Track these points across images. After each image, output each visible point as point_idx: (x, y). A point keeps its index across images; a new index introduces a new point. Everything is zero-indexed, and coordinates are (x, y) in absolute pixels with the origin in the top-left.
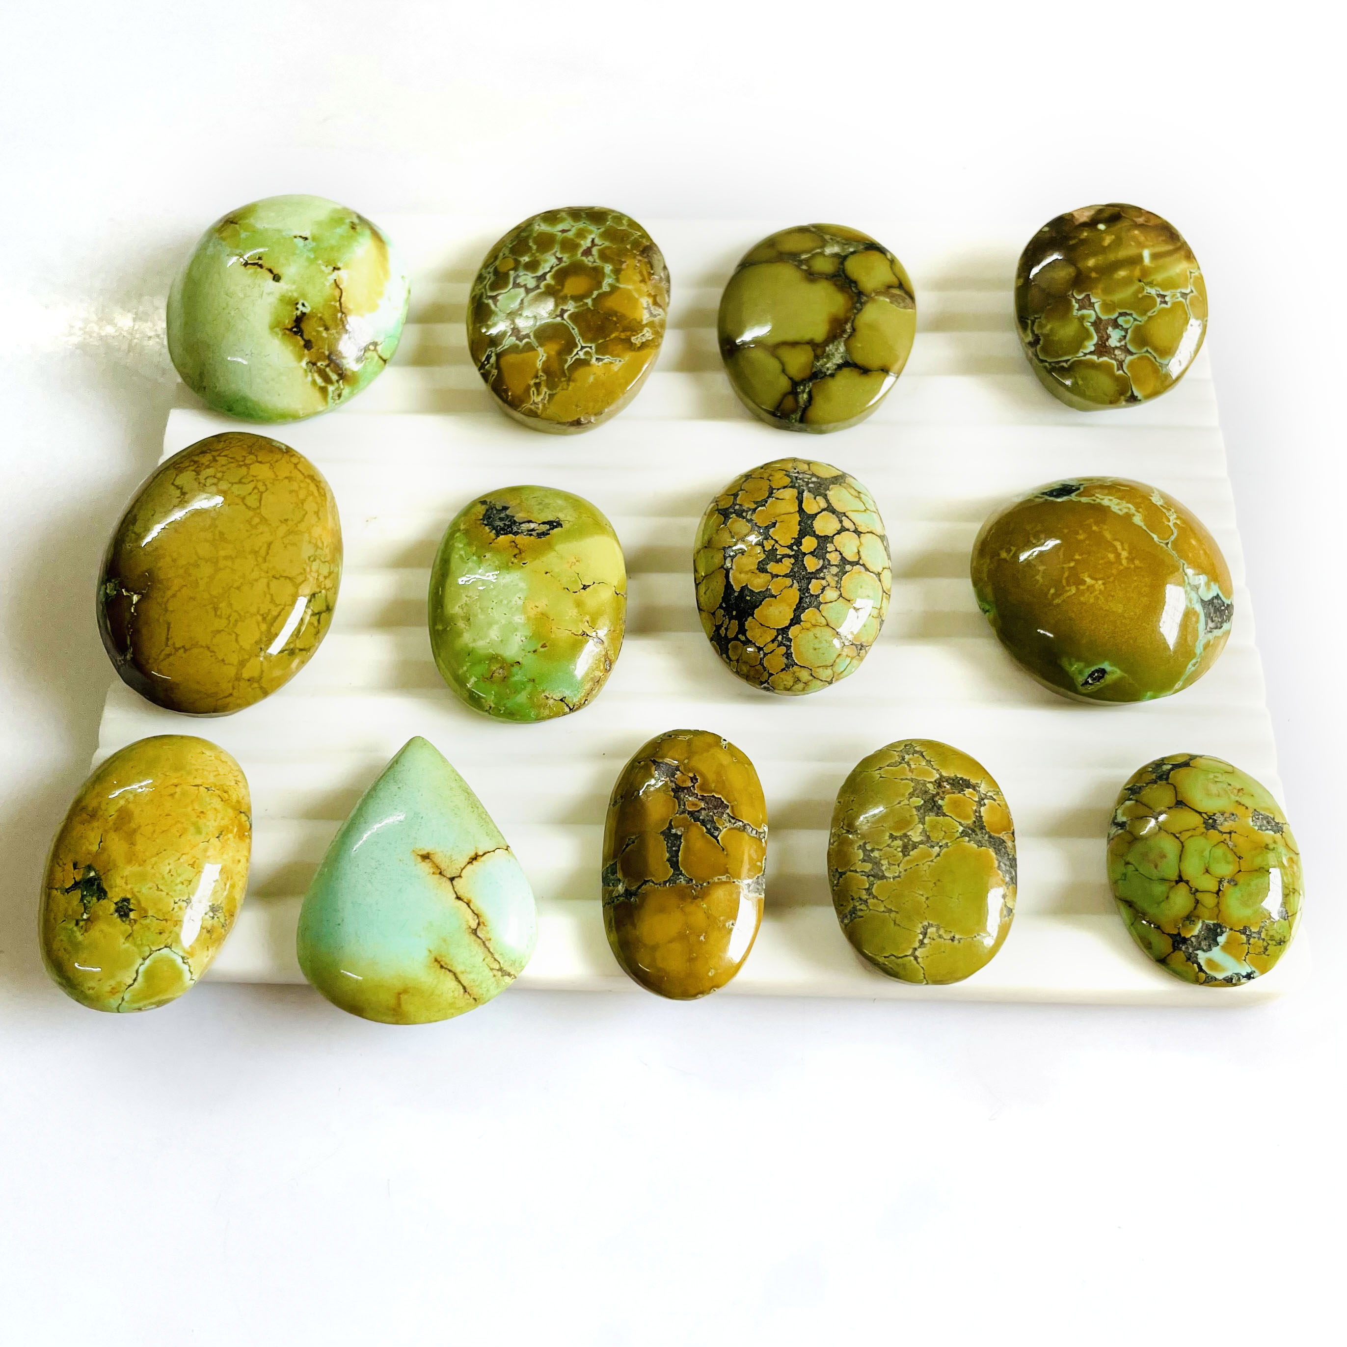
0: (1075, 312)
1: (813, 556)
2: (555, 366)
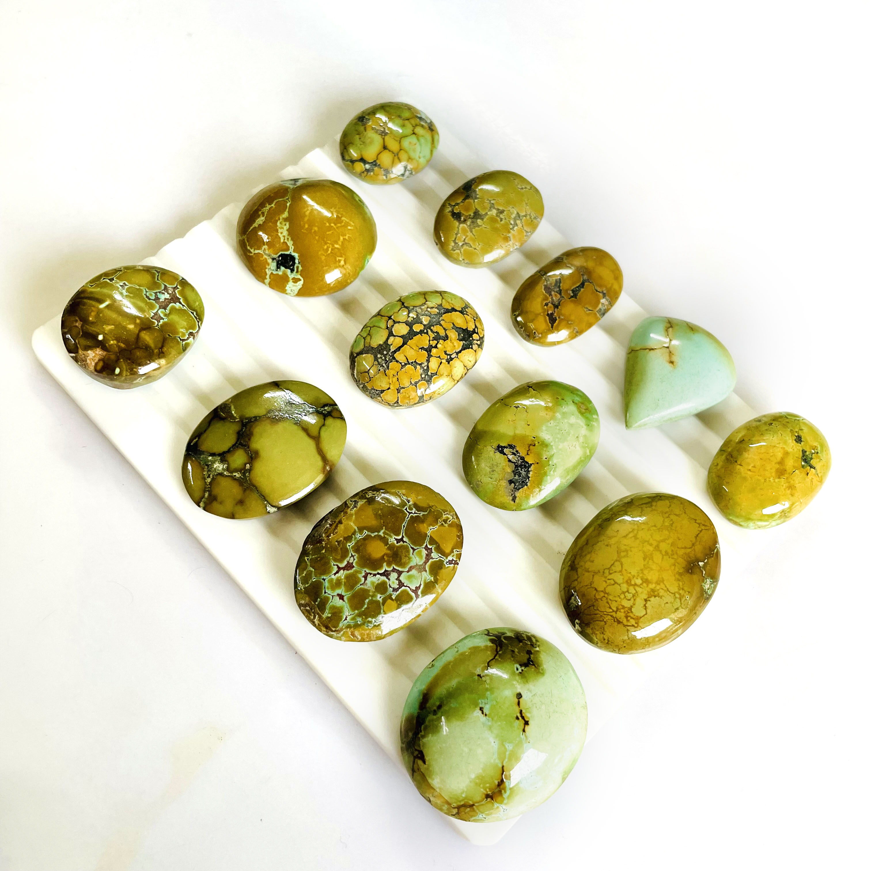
1: (421, 322)
2: (430, 519)
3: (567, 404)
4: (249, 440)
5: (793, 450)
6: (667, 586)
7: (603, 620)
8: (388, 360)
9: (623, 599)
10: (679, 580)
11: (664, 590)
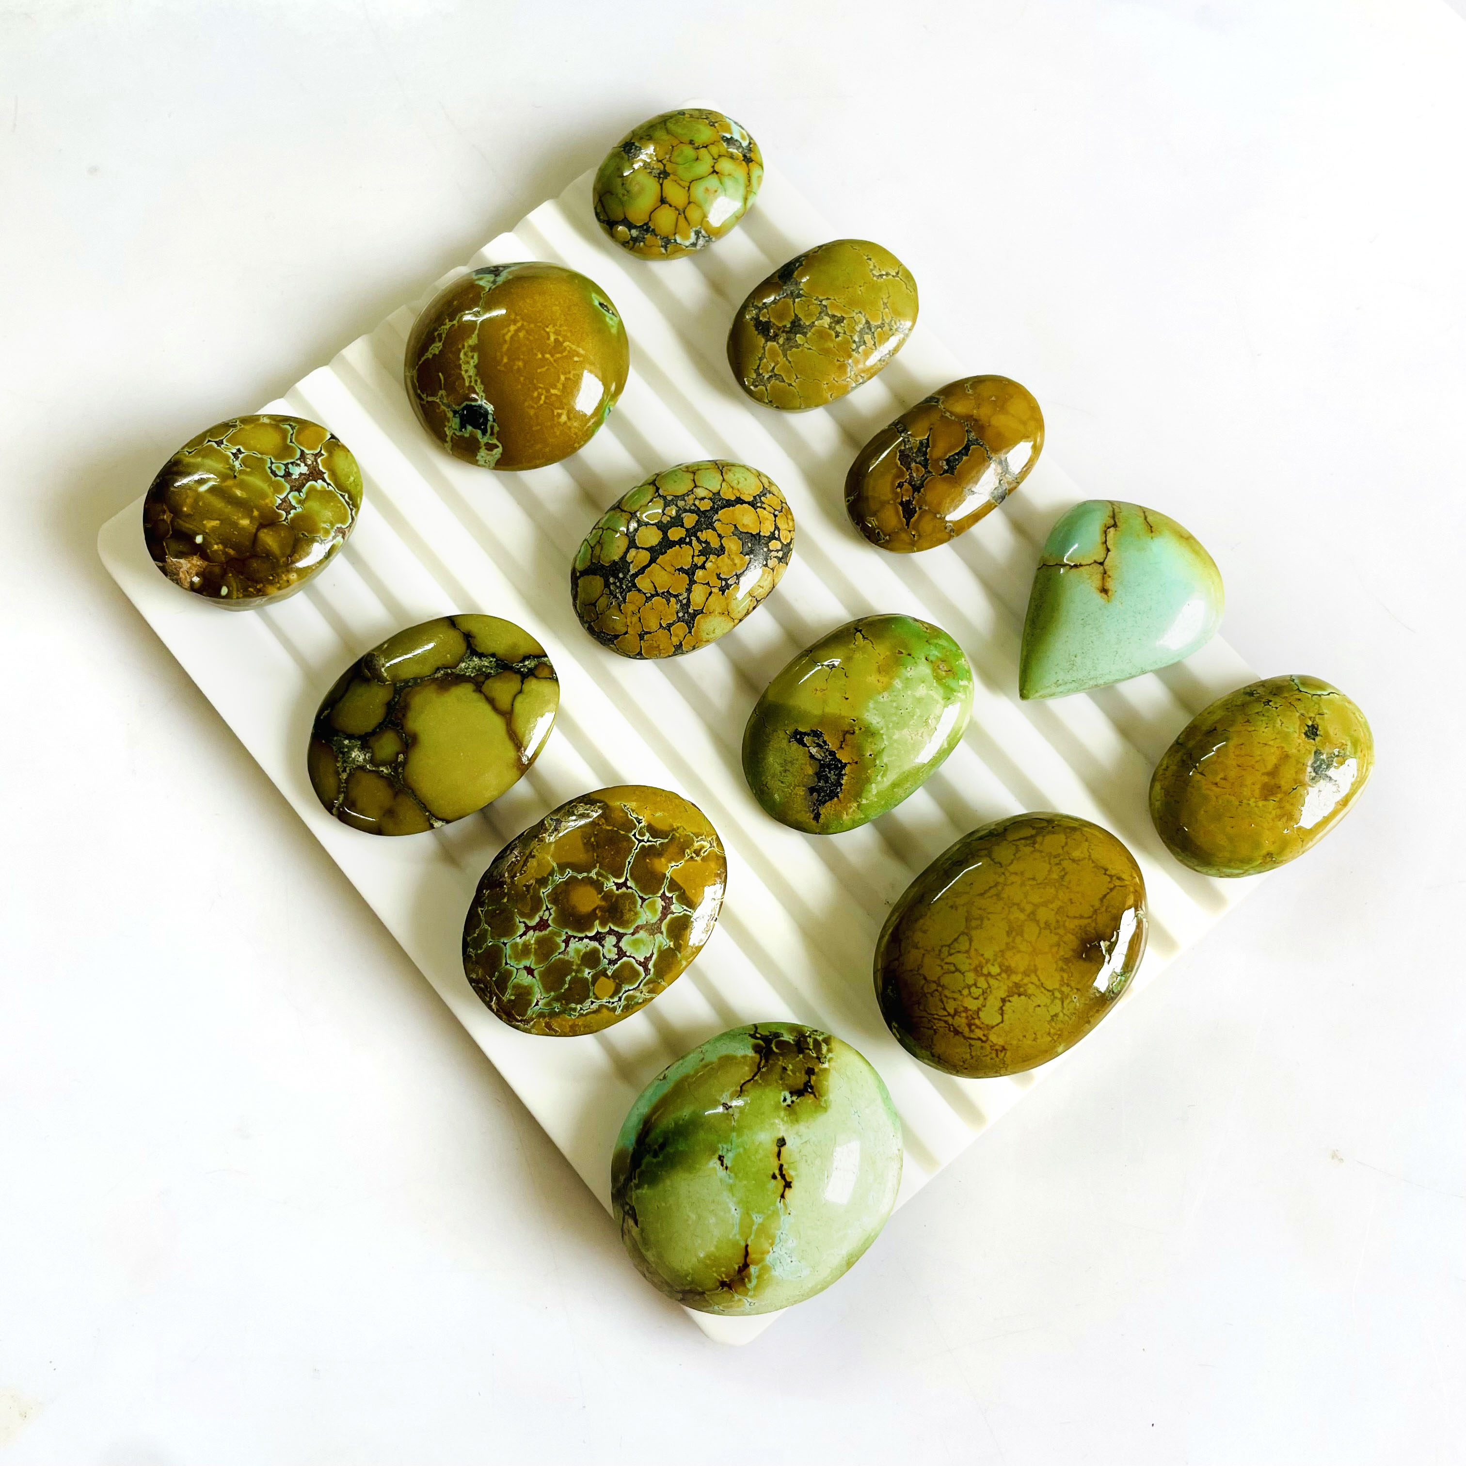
0: (299, 510)
1: (683, 523)
2: (672, 850)
3: (916, 663)
4: (404, 715)
5: (1299, 751)
6: (1041, 978)
7: (932, 1027)
8: (624, 587)
9: (967, 996)
10: (1062, 970)
11: (1036, 985)
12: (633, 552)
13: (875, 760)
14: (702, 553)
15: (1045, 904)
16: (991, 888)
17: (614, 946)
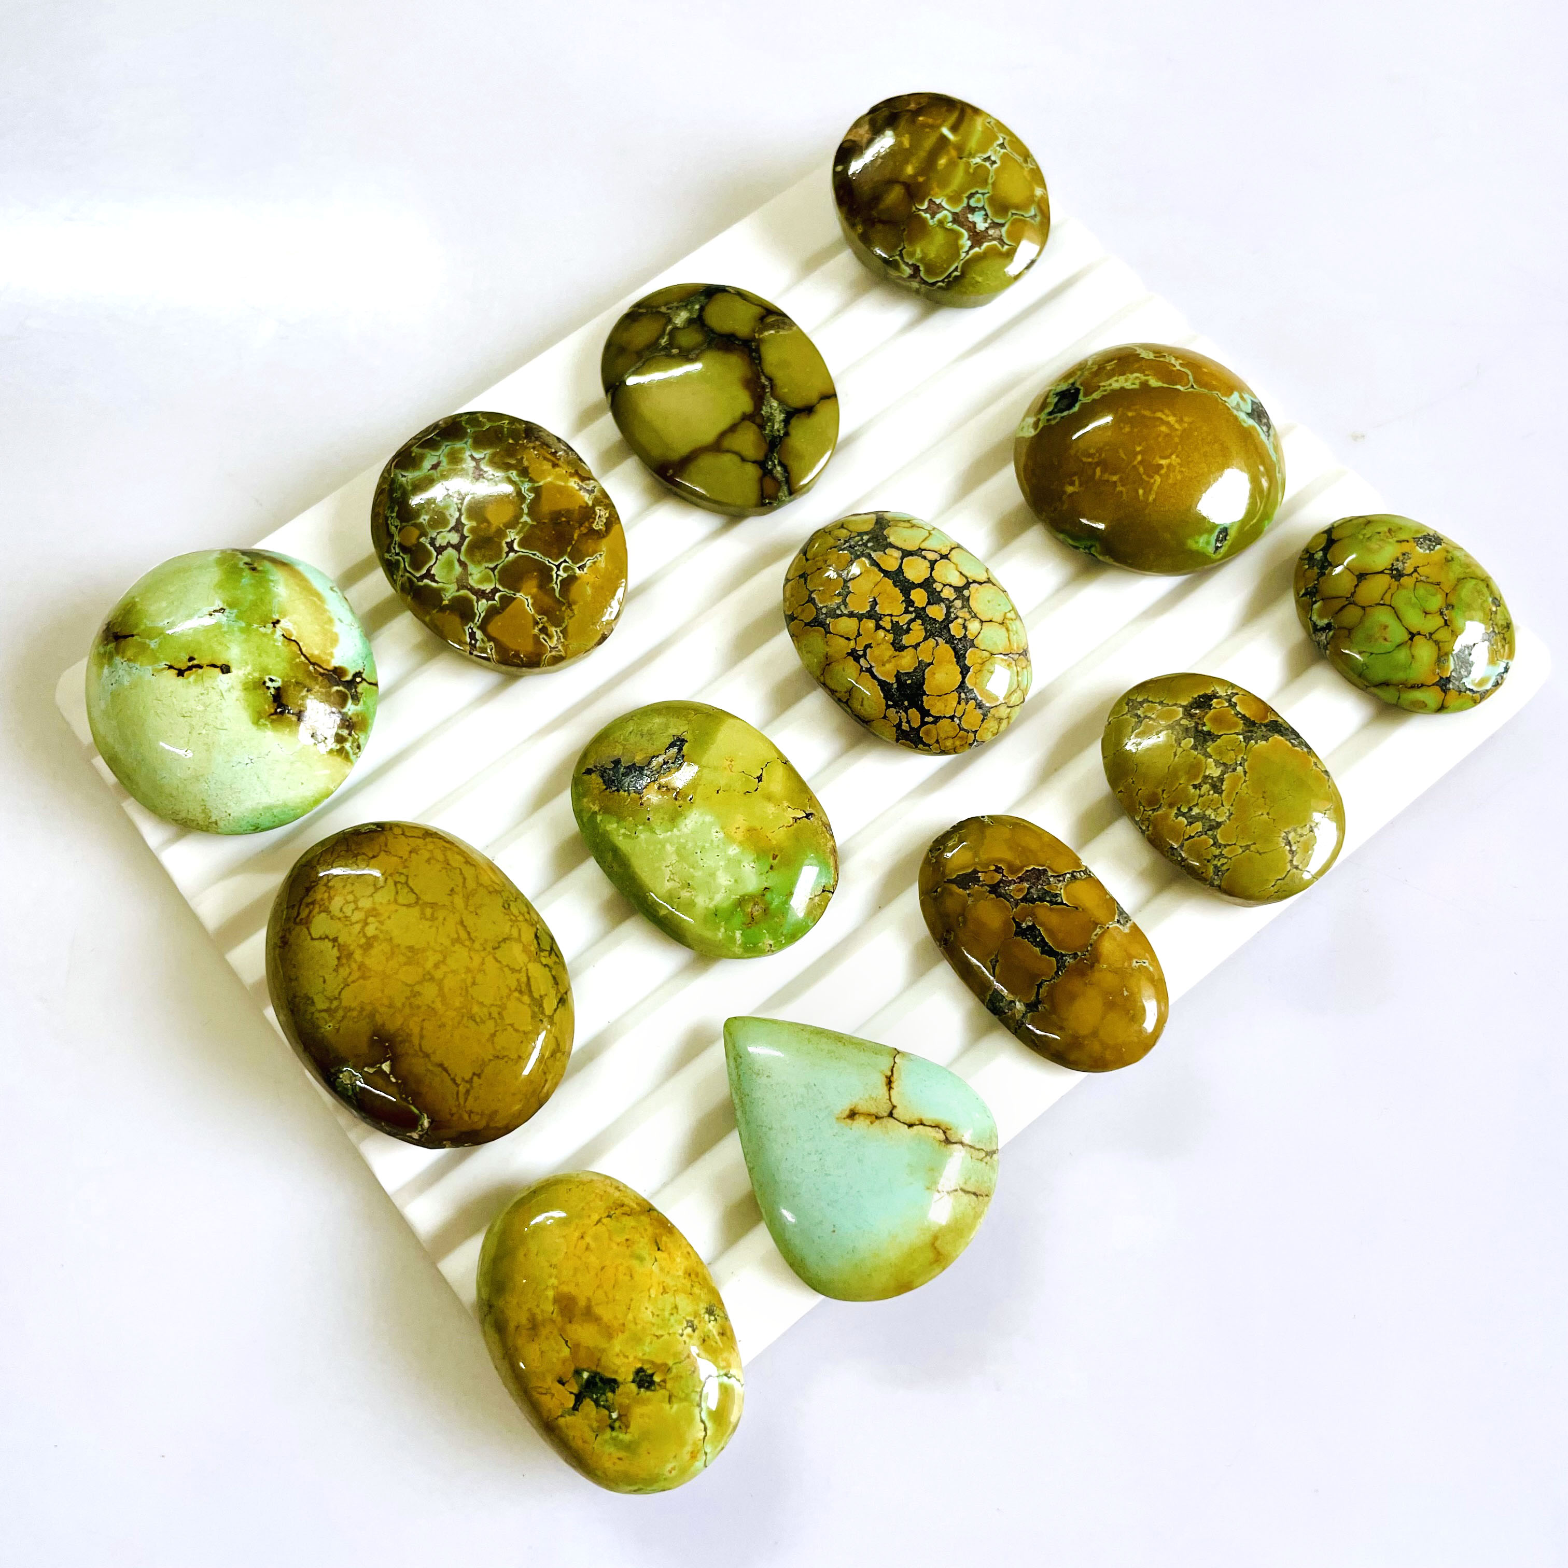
2: (547, 601)
3: (761, 874)
4: (719, 349)
5: (618, 1355)
6: (354, 985)
9: (345, 899)
10: (362, 1009)
11: (348, 977)
12: (898, 554)
13: (644, 824)
14: (895, 625)
15: (441, 994)
16: (469, 933)
17: (449, 543)
